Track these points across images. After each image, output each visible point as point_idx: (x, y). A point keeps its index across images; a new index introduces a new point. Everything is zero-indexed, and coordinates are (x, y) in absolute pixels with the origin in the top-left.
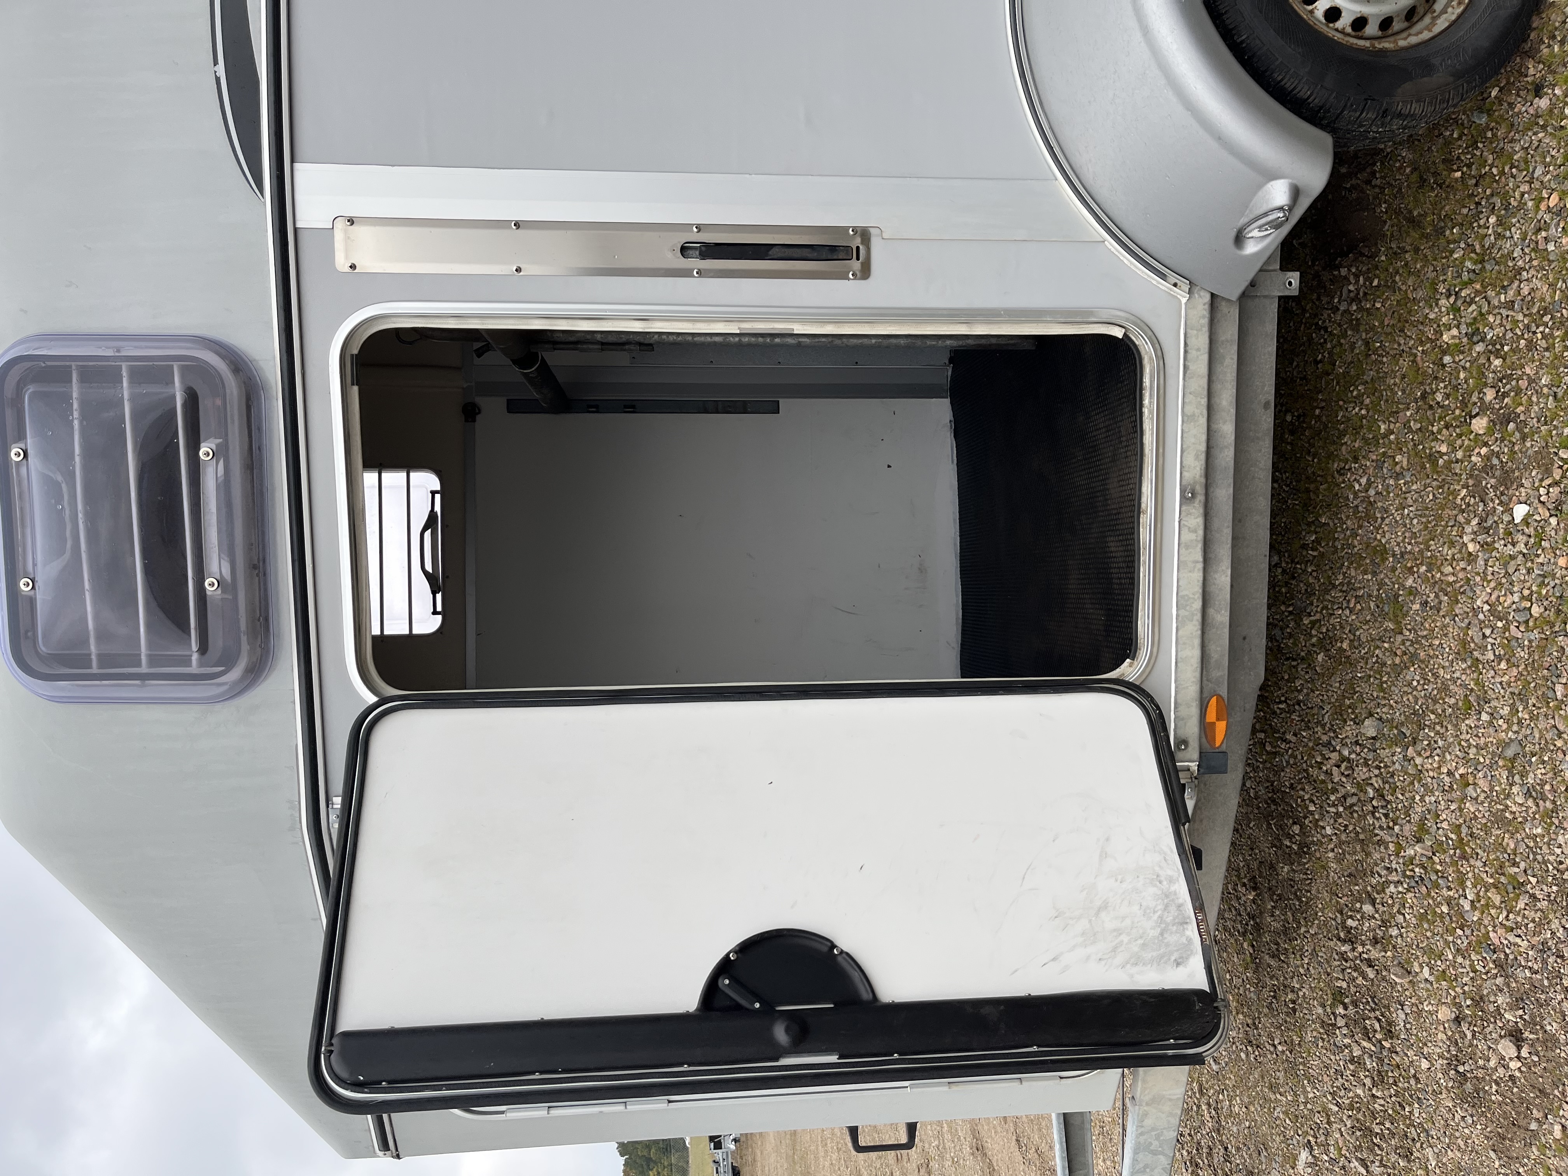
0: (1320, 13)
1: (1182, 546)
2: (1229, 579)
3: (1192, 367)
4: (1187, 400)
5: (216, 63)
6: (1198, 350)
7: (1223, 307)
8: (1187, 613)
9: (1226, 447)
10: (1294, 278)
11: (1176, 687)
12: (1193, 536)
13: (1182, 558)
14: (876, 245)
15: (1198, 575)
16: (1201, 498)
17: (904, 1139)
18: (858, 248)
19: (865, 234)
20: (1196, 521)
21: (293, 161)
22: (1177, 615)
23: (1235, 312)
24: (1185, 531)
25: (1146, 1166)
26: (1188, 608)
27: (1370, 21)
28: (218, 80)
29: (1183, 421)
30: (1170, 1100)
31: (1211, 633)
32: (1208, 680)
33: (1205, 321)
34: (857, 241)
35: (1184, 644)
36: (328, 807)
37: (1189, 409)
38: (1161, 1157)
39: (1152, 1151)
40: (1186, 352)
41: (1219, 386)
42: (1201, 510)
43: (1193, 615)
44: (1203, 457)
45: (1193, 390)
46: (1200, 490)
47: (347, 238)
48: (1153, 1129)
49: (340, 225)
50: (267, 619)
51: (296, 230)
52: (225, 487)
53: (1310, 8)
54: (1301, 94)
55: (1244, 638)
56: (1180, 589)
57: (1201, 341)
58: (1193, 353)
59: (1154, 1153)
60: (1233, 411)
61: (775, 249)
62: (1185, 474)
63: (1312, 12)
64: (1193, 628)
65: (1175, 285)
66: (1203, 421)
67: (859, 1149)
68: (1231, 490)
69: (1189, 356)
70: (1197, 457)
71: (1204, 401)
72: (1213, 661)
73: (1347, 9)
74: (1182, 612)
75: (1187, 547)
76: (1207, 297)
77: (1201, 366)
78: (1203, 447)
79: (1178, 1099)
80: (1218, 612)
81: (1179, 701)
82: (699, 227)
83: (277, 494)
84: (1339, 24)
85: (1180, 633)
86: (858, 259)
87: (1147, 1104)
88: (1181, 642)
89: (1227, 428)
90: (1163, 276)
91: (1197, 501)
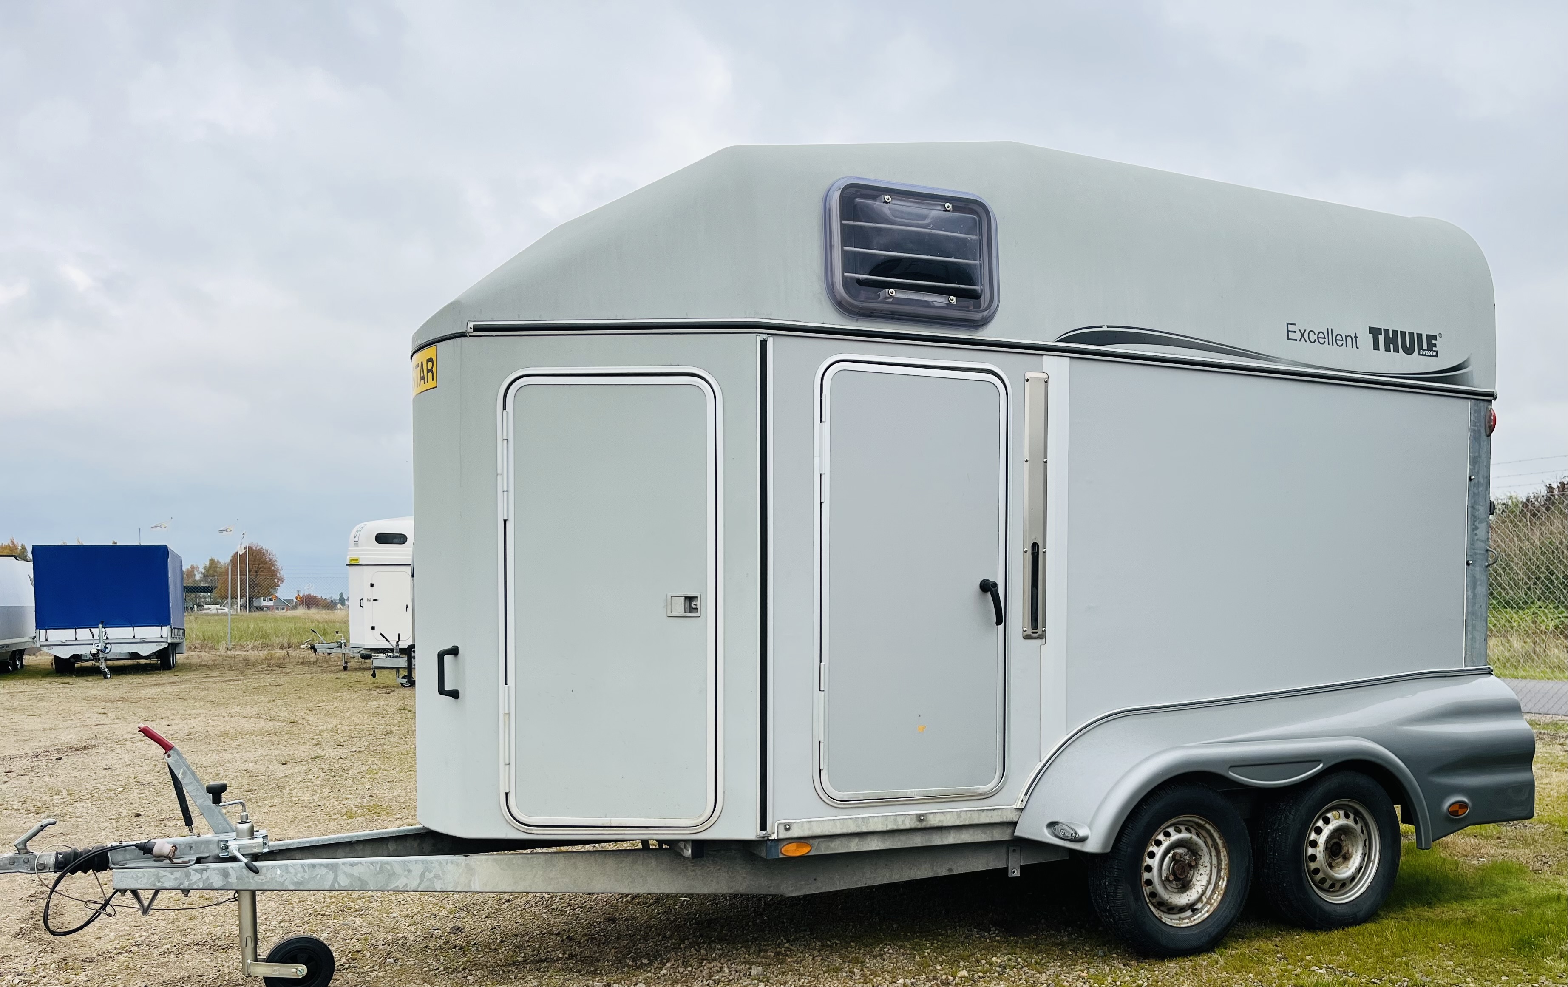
0: (1151, 849)
1: (895, 817)
2: (874, 849)
3: (983, 814)
4: (968, 812)
5: (1108, 327)
6: (992, 817)
7: (1009, 831)
8: (860, 823)
9: (942, 840)
10: (1017, 874)
11: (820, 821)
12: (900, 823)
13: (889, 817)
14: (1038, 642)
15: (880, 828)
16: (920, 825)
17: (447, 687)
18: (1037, 633)
19: (1042, 636)
20: (908, 824)
21: (1071, 357)
22: (858, 818)
23: (1007, 837)
24: (903, 818)
25: (409, 871)
26: (863, 823)
27: (1150, 874)
28: (1101, 327)
29: (957, 811)
30: (470, 882)
31: (844, 840)
32: (819, 842)
33: (1004, 819)
34: (1040, 632)
35: (844, 823)
36: (768, 334)
37: (963, 814)
38: (418, 881)
39: (424, 873)
40: (990, 810)
41: (971, 833)
42: (913, 826)
43: (859, 827)
44: (940, 824)
45: (973, 815)
46: (924, 825)
47: (1040, 379)
48: (444, 872)
49: (1045, 376)
50: (870, 316)
51: (1043, 355)
52: (927, 304)
53: (1153, 844)
54: (1123, 838)
55: (815, 880)
56: (872, 818)
57: (996, 818)
58: (989, 813)
59: (422, 876)
60: (959, 842)
61: (1036, 590)
62: (932, 815)
63: (1152, 845)
64: (852, 828)
65: (1022, 801)
66: (957, 823)
67: (441, 656)
68: (920, 845)
69: (988, 812)
70: (940, 821)
71: (967, 823)
72: (830, 844)
73: (1154, 862)
74: (860, 820)
75: (895, 820)
76: (1015, 820)
77: (985, 819)
78: (945, 824)
79: (470, 887)
80: (857, 845)
81: (812, 823)
82: (1044, 552)
83: (923, 329)
84: (1147, 859)
85: (849, 820)
86: (1033, 633)
87: (466, 864)
88: (845, 821)
89: (951, 839)
90: (1026, 795)
91: (918, 823)
